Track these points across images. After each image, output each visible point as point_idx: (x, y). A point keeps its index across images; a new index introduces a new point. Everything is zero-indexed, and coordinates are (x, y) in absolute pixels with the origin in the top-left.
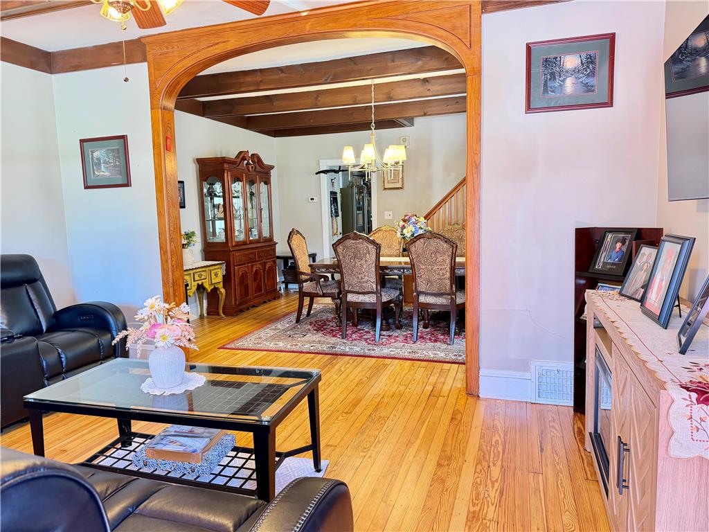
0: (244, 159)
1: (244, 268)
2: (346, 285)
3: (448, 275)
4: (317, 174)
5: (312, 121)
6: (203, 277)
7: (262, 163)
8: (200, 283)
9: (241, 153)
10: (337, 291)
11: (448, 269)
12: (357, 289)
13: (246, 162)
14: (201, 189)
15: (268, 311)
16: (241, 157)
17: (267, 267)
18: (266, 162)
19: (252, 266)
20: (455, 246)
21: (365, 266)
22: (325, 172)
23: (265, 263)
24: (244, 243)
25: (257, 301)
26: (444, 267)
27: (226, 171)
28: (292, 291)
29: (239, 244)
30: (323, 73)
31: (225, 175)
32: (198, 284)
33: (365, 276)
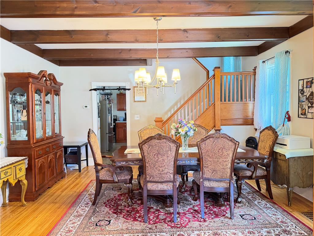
0: (44, 76)
1: (41, 160)
2: (148, 176)
3: (229, 165)
4: (90, 90)
5: (92, 55)
6: (9, 174)
7: (56, 81)
8: (5, 180)
9: (41, 71)
10: (129, 177)
11: (230, 161)
12: (156, 179)
13: (45, 78)
14: (7, 98)
15: (62, 192)
16: (42, 74)
17: (58, 156)
18: (58, 80)
19: (48, 157)
20: (237, 143)
21: (166, 161)
22: (95, 90)
23: (56, 153)
24: (42, 140)
25: (50, 183)
26: (227, 160)
27: (30, 84)
28: (71, 169)
29: (38, 141)
30: (132, 6)
31: (30, 86)
32: (4, 181)
33: (165, 168)
